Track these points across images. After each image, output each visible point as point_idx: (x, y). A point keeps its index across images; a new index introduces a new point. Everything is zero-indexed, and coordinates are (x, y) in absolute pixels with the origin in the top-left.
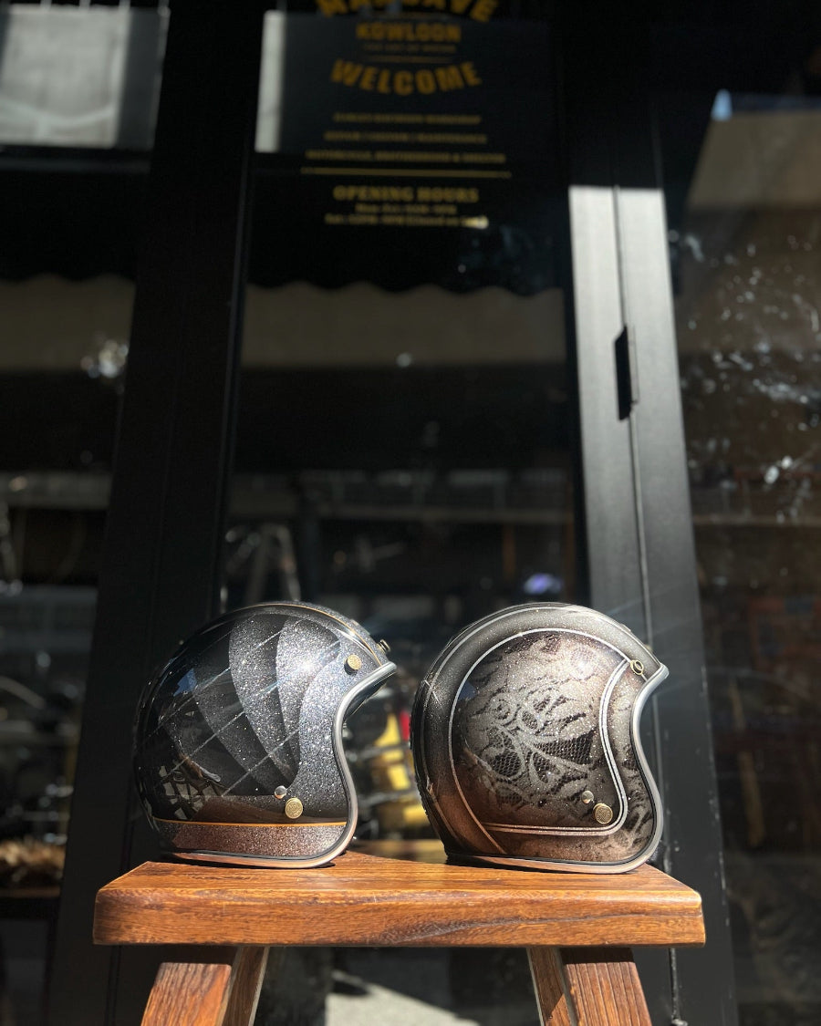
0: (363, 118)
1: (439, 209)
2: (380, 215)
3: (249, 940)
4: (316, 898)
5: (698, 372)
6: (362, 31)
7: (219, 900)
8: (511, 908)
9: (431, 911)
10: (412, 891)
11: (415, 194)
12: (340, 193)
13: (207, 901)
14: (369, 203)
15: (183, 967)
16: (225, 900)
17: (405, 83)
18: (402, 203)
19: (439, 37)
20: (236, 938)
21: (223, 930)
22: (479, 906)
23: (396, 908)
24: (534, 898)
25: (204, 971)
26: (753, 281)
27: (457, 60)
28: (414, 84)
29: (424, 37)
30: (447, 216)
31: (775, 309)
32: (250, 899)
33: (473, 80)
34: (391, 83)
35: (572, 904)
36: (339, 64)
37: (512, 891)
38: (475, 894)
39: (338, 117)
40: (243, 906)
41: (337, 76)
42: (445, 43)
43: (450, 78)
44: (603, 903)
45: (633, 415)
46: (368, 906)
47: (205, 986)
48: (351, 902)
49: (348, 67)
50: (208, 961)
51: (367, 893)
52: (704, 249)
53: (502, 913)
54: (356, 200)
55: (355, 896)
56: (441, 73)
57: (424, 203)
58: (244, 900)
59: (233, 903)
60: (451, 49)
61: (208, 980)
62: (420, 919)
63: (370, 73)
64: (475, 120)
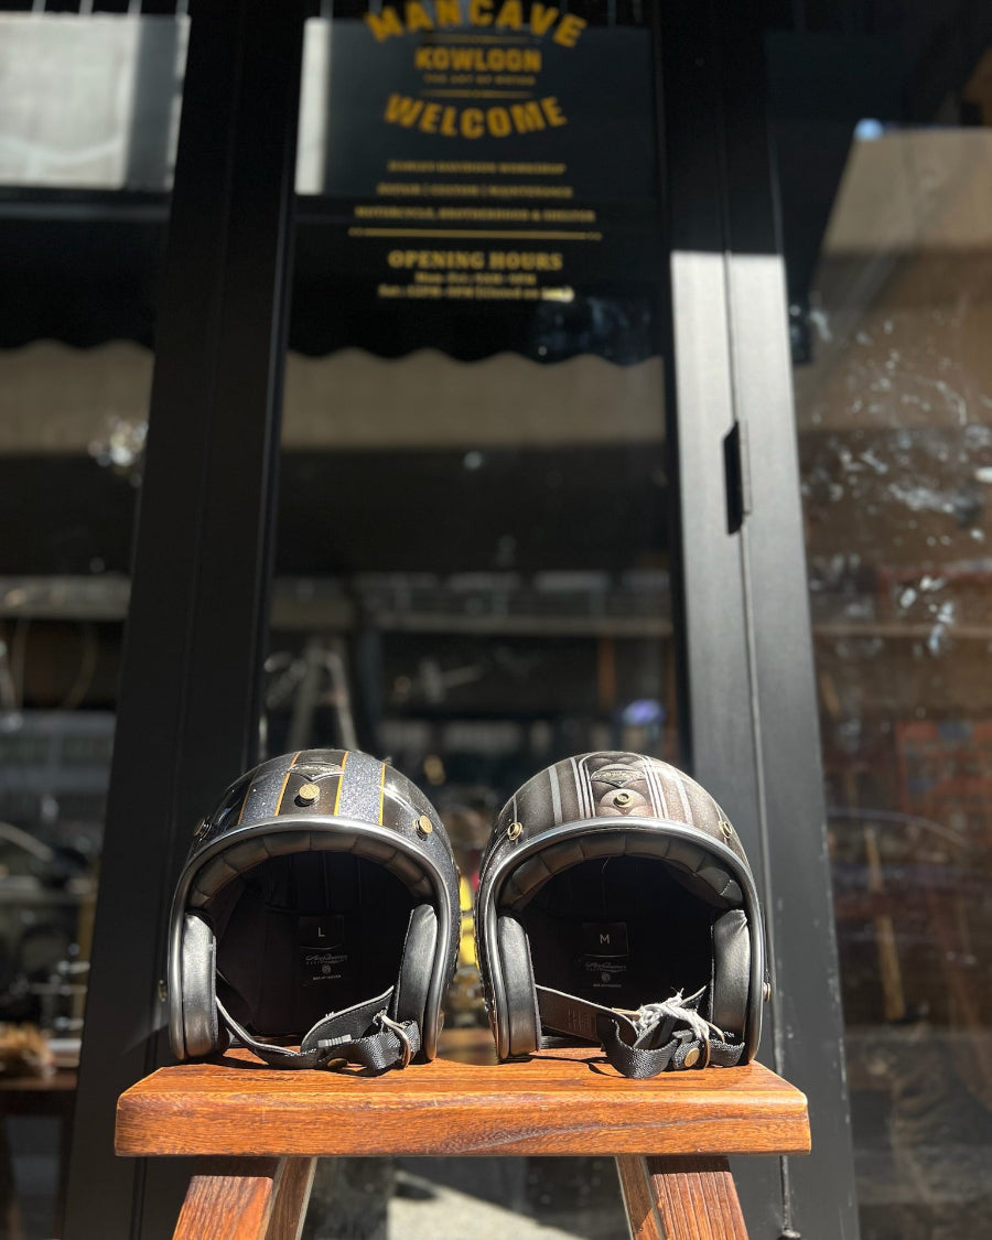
0: (425, 167)
1: (516, 279)
2: (444, 286)
3: (293, 1150)
4: (368, 1103)
5: (823, 475)
6: (422, 59)
7: (258, 1106)
8: (590, 1113)
9: (500, 1116)
10: (478, 1093)
11: (487, 260)
12: (397, 259)
13: (244, 1106)
14: (431, 271)
15: (217, 1180)
16: (264, 1105)
17: (474, 124)
18: (471, 271)
19: (515, 67)
20: (277, 1148)
21: (262, 1140)
22: (554, 1110)
23: (460, 1113)
24: (617, 1101)
25: (242, 1183)
26: (890, 365)
27: (537, 94)
28: (485, 124)
29: (497, 66)
30: (524, 287)
31: (915, 400)
32: (294, 1104)
33: (556, 119)
34: (457, 124)
35: (660, 1107)
36: (394, 101)
37: (592, 1093)
38: (549, 1096)
39: (394, 166)
40: (285, 1111)
41: (391, 115)
42: (522, 73)
43: (528, 117)
44: (695, 1105)
45: (745, 528)
46: (428, 1111)
47: (243, 1202)
48: (409, 1106)
49: (406, 103)
50: (246, 1173)
51: (427, 1096)
52: (831, 325)
53: (580, 1117)
54: (416, 268)
55: (414, 1100)
56: (517, 111)
57: (497, 271)
58: (285, 1104)
59: (273, 1108)
60: (530, 81)
61: (246, 1195)
62: (487, 1125)
63: (432, 110)
64: (559, 169)
